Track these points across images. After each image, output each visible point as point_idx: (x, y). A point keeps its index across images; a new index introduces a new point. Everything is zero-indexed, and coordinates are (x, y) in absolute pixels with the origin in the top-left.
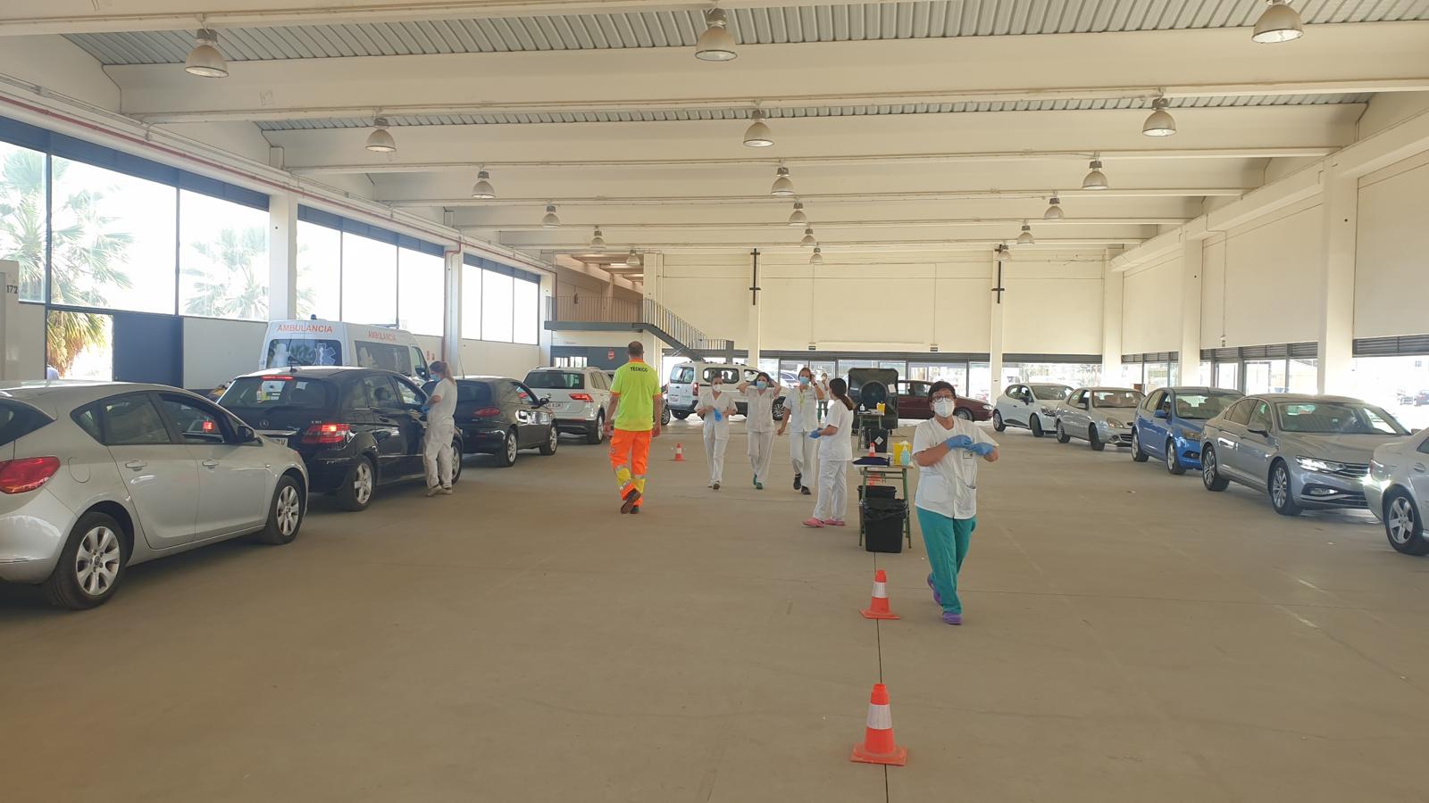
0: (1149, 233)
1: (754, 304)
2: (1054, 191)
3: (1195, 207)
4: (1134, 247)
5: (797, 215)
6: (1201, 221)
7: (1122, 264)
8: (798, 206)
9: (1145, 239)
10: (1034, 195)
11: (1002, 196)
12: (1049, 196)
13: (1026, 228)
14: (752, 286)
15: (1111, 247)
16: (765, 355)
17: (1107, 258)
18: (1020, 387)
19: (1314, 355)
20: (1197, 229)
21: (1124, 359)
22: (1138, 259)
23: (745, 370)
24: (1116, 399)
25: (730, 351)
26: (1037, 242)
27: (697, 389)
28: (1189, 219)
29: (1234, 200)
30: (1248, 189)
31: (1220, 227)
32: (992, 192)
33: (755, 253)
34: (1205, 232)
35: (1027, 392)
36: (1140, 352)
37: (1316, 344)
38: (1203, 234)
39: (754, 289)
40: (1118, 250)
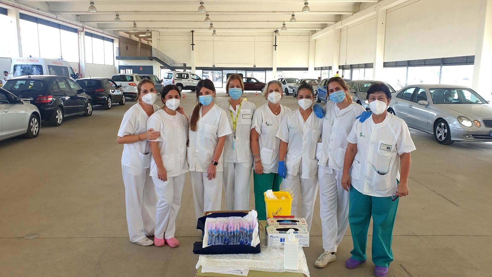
0: (324, 26)
1: (193, 50)
2: (293, 12)
3: (338, 18)
4: (319, 31)
5: (207, 19)
6: (340, 22)
7: (315, 37)
8: (207, 15)
9: (323, 28)
10: (287, 13)
11: (276, 13)
12: (291, 13)
13: (284, 24)
14: (192, 44)
15: (312, 31)
16: (197, 68)
17: (310, 34)
18: (282, 79)
19: (372, 67)
20: (339, 26)
21: (315, 69)
22: (320, 35)
23: (191, 74)
24: (312, 82)
25: (185, 67)
26: (287, 29)
27: (174, 81)
28: (336, 22)
29: (350, 16)
30: (355, 12)
31: (345, 25)
32: (273, 12)
33: (193, 32)
34: (341, 26)
35: (284, 81)
36: (320, 66)
37: (373, 63)
38: (341, 27)
39: (193, 45)
40: (314, 32)
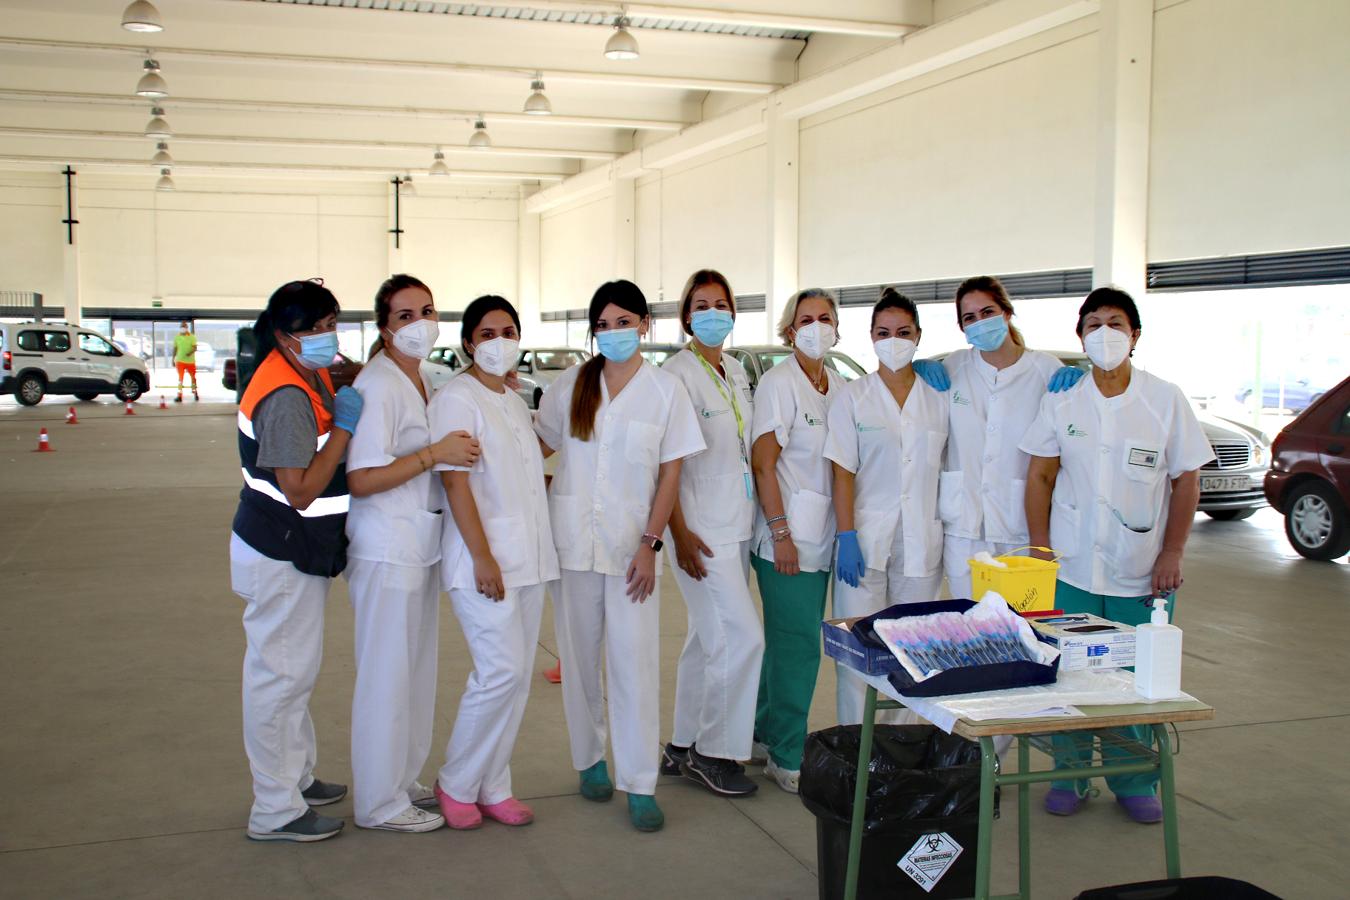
0: (573, 169)
1: (71, 242)
2: (480, 113)
3: (627, 141)
4: (554, 184)
5: (158, 124)
6: (632, 158)
7: (539, 204)
8: (158, 111)
9: (568, 175)
10: (458, 116)
11: (420, 115)
12: (475, 119)
13: (439, 156)
14: (67, 218)
15: (527, 184)
16: (89, 313)
17: (522, 195)
18: (443, 350)
19: (762, 308)
20: (631, 166)
21: (544, 317)
22: (558, 199)
23: (80, 334)
24: (560, 360)
25: (39, 310)
26: (454, 175)
27: (9, 360)
28: (621, 154)
29: (671, 135)
30: (688, 124)
31: (659, 164)
32: (408, 109)
33: (69, 173)
34: (641, 170)
35: (454, 358)
36: (563, 308)
37: (764, 296)
38: (638, 172)
39: (70, 222)
40: (534, 187)
